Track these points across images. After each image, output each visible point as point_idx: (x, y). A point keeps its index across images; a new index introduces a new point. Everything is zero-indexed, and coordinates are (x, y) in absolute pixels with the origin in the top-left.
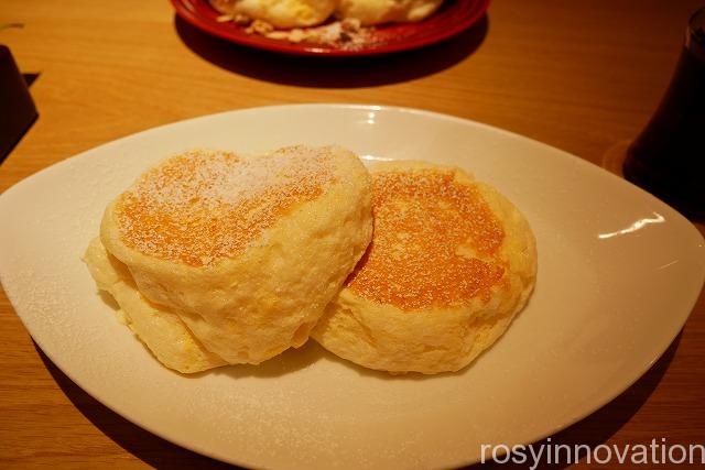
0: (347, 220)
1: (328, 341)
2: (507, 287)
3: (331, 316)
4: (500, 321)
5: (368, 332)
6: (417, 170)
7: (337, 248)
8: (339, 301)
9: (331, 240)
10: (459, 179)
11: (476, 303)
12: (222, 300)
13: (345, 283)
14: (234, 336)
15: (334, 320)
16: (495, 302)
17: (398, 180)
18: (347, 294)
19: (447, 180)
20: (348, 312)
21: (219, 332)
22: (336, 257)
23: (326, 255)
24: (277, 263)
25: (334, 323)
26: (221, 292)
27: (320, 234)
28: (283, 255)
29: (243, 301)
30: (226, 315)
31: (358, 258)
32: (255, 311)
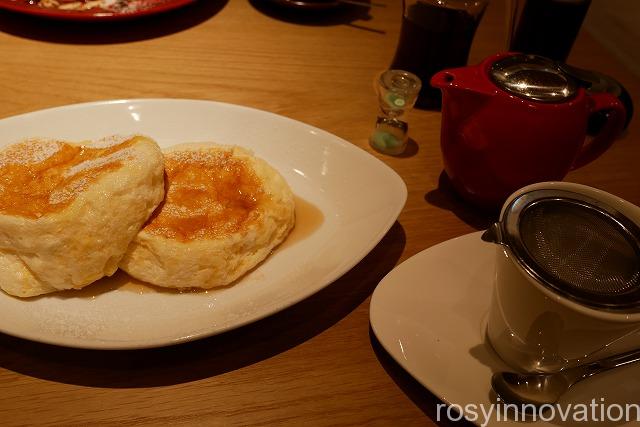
0: (140, 184)
1: (132, 269)
2: (260, 225)
3: (133, 251)
4: (259, 250)
5: (158, 258)
6: (205, 149)
7: (133, 203)
8: (138, 240)
9: (128, 197)
10: (237, 155)
11: (237, 237)
12: (51, 241)
13: (143, 227)
14: (61, 267)
15: (135, 253)
16: (251, 236)
17: (190, 157)
18: (143, 234)
19: (228, 156)
20: (145, 247)
21: (49, 264)
22: (133, 208)
23: (125, 207)
24: (90, 214)
25: (136, 255)
26: (51, 236)
27: (119, 194)
28: (93, 209)
29: (67, 242)
30: (53, 251)
31: (151, 210)
32: (75, 248)
